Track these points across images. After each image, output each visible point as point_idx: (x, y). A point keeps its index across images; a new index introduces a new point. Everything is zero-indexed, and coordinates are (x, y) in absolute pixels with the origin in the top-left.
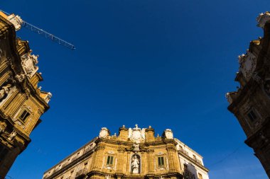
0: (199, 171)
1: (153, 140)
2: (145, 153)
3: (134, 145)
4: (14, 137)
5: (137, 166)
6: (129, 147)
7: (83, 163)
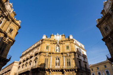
0: (82, 51)
1: (64, 39)
2: (61, 44)
3: (57, 42)
4: (8, 39)
5: (58, 49)
6: (55, 42)
7: (37, 49)
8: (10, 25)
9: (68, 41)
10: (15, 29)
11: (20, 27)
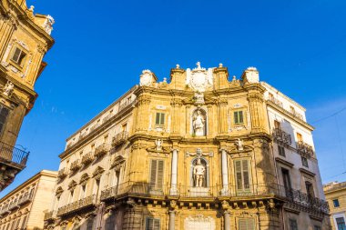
0: (297, 128)
1: (226, 85)
2: (214, 106)
3: (196, 95)
4: (11, 91)
5: (202, 126)
6: (187, 98)
7: (120, 125)
8: (14, 37)
9: (238, 91)
10: (35, 50)
11: (50, 44)
